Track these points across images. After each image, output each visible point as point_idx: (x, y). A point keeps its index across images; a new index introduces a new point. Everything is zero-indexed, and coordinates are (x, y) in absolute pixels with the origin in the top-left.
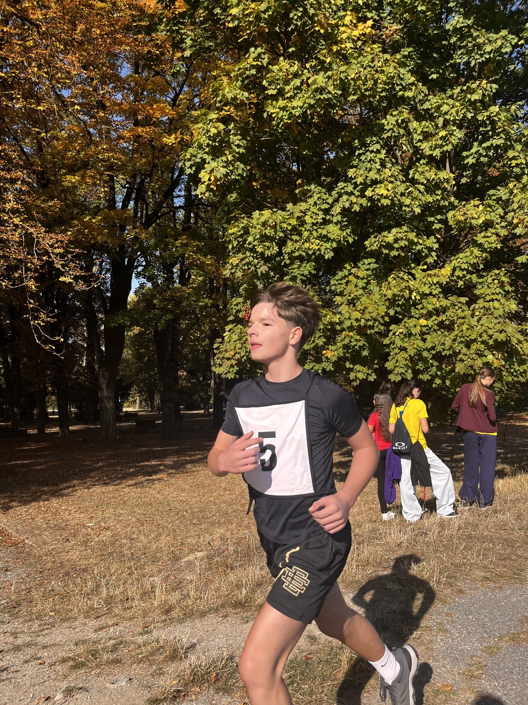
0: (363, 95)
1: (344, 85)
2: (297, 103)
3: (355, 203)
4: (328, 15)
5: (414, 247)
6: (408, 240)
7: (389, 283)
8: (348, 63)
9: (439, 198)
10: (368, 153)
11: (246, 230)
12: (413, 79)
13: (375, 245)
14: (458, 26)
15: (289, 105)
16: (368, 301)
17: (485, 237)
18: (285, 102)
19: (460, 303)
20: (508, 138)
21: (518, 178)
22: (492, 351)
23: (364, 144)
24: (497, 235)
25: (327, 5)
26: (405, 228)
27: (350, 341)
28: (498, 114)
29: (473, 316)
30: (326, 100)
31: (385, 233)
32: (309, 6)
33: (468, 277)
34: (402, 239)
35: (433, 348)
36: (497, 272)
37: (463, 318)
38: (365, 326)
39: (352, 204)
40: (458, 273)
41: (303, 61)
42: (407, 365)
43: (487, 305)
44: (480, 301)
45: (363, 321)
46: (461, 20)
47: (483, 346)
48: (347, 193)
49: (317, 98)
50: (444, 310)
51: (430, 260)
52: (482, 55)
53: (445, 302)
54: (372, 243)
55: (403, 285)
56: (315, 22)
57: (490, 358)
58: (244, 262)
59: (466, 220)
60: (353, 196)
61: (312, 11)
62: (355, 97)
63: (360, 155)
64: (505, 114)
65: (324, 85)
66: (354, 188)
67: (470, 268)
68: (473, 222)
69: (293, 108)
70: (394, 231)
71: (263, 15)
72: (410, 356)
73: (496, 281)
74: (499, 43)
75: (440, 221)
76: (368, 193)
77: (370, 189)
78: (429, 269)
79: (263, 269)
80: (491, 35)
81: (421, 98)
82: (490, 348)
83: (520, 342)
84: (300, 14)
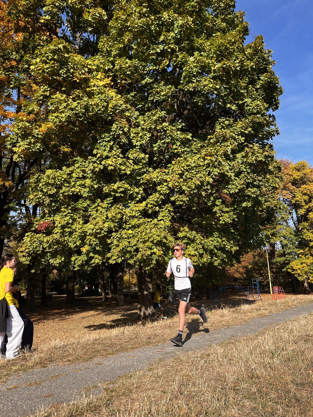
0: (97, 113)
1: (86, 107)
3: (96, 167)
5: (129, 192)
6: (125, 188)
9: (141, 167)
10: (104, 142)
12: (130, 107)
15: (60, 116)
16: (100, 220)
17: (161, 187)
18: (58, 114)
19: (148, 221)
22: (156, 247)
23: (101, 138)
26: (124, 182)
27: (90, 241)
28: (167, 127)
31: (113, 184)
33: (154, 208)
34: (121, 187)
36: (167, 205)
38: (96, 233)
40: (149, 206)
42: (118, 255)
47: (151, 244)
48: (93, 162)
51: (138, 199)
53: (140, 221)
54: (106, 189)
57: (155, 250)
58: (36, 197)
60: (96, 164)
66: (97, 160)
68: (155, 180)
70: (118, 183)
73: (167, 210)
77: (104, 161)
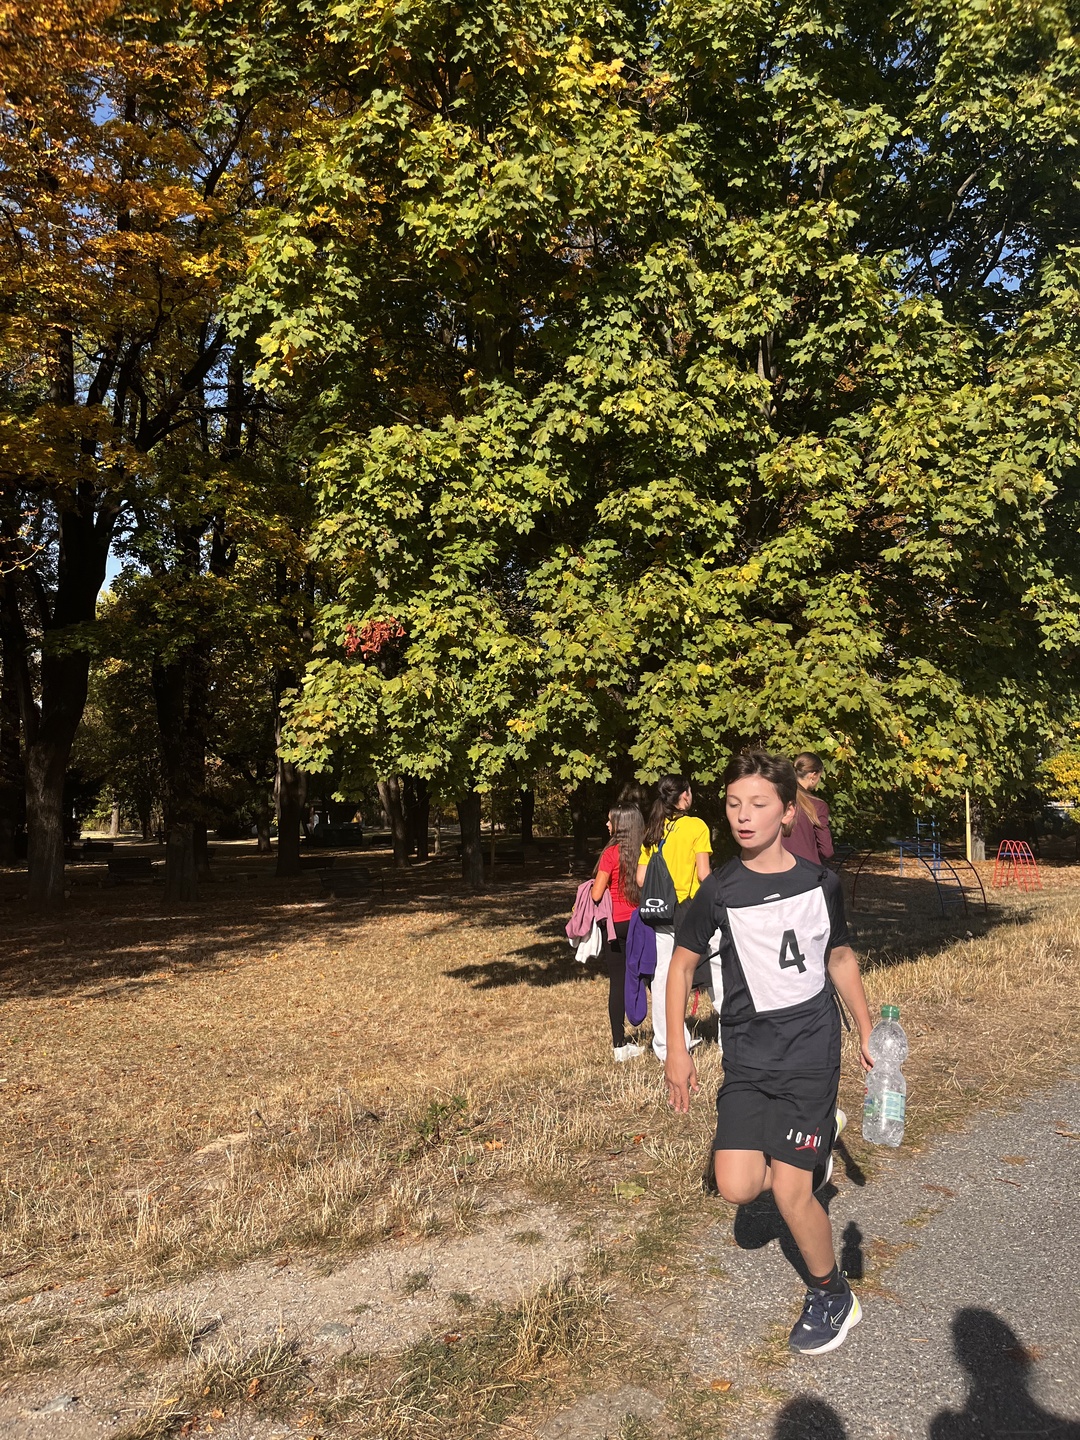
0: (599, 207)
1: (562, 186)
2: (465, 212)
3: (578, 426)
4: (534, 38)
5: (691, 520)
6: (681, 505)
7: (642, 589)
8: (572, 142)
9: (741, 425)
10: (607, 328)
11: (357, 466)
12: (697, 185)
13: (616, 512)
14: (789, 88)
15: (452, 215)
16: (600, 624)
17: (826, 508)
18: (443, 207)
19: (776, 633)
20: (874, 320)
21: (890, 398)
22: (832, 731)
23: (599, 310)
24: (849, 506)
25: (532, 18)
26: (675, 481)
27: (563, 702)
28: (856, 270)
29: (799, 661)
30: (527, 213)
31: (637, 490)
32: (496, 17)
33: (792, 584)
34: (669, 502)
35: (723, 720)
36: (846, 576)
37: (782, 664)
38: (594, 674)
39: (571, 426)
40: (773, 575)
41: (483, 128)
42: (670, 753)
43: (826, 639)
44: (814, 632)
45: (589, 662)
46: (795, 76)
47: (817, 720)
48: (562, 405)
49: (509, 207)
50: (746, 646)
51: (721, 548)
52: (830, 152)
53: (746, 632)
54: (610, 508)
55: (669, 594)
56: (508, 51)
57: (830, 742)
58: (349, 529)
59: (791, 472)
60: (574, 412)
61: (502, 28)
62: (585, 212)
63: (591, 330)
64: (869, 271)
65: (523, 183)
66: (578, 396)
67: (796, 568)
68: (804, 477)
69: (460, 222)
70: (654, 485)
71: (400, 25)
72: (677, 734)
73: (844, 595)
74: (865, 129)
75: (743, 472)
76: (606, 407)
77: (610, 399)
78: (719, 564)
79: (389, 544)
80: (851, 111)
81: (713, 225)
82: (829, 724)
83: (885, 714)
84: (477, 31)
